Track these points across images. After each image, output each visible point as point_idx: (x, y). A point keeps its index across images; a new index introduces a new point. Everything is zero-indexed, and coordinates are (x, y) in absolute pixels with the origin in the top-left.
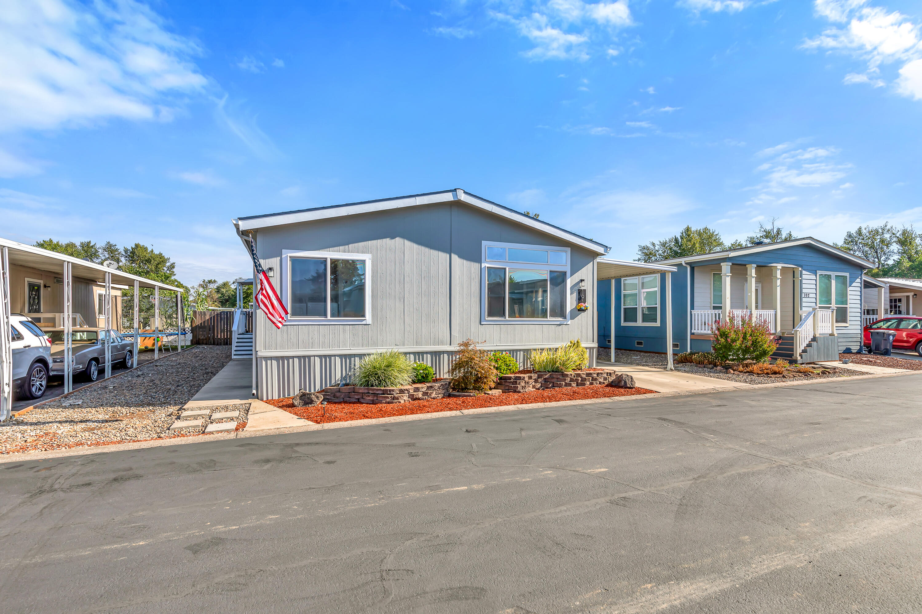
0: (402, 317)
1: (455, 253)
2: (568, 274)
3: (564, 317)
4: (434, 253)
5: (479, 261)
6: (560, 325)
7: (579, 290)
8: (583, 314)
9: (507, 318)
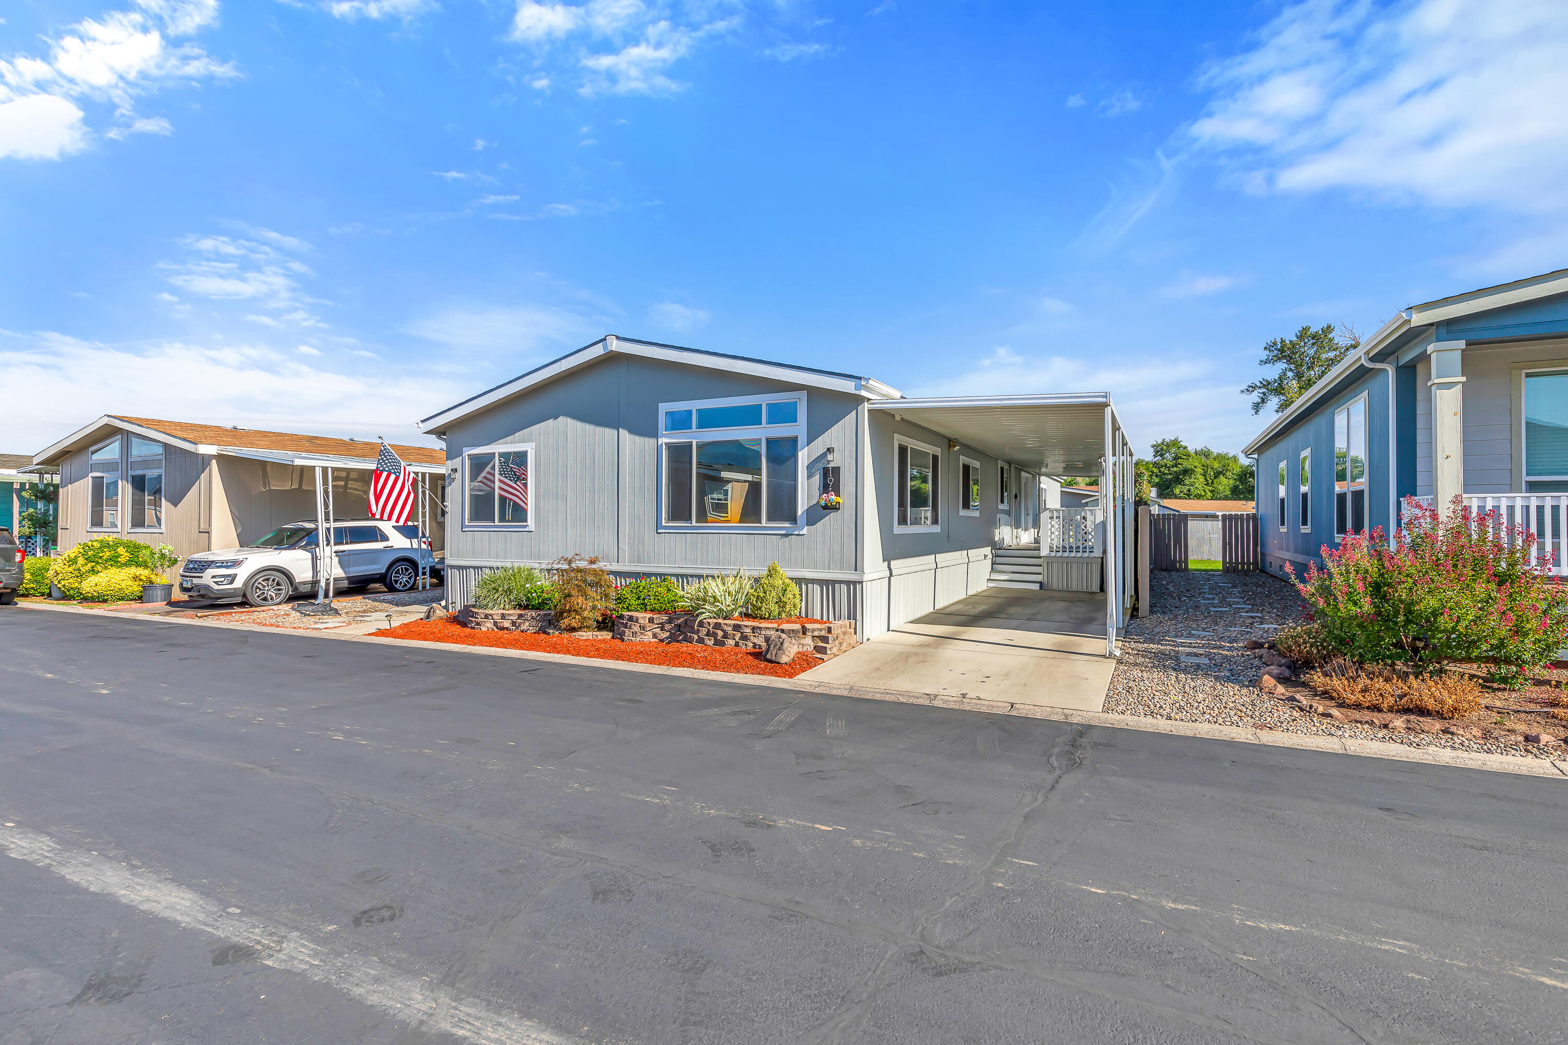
0: (565, 522)
1: (624, 428)
2: (802, 440)
3: (793, 519)
4: (599, 430)
5: (655, 434)
6: (786, 535)
7: (824, 468)
8: (833, 515)
9: (694, 523)
